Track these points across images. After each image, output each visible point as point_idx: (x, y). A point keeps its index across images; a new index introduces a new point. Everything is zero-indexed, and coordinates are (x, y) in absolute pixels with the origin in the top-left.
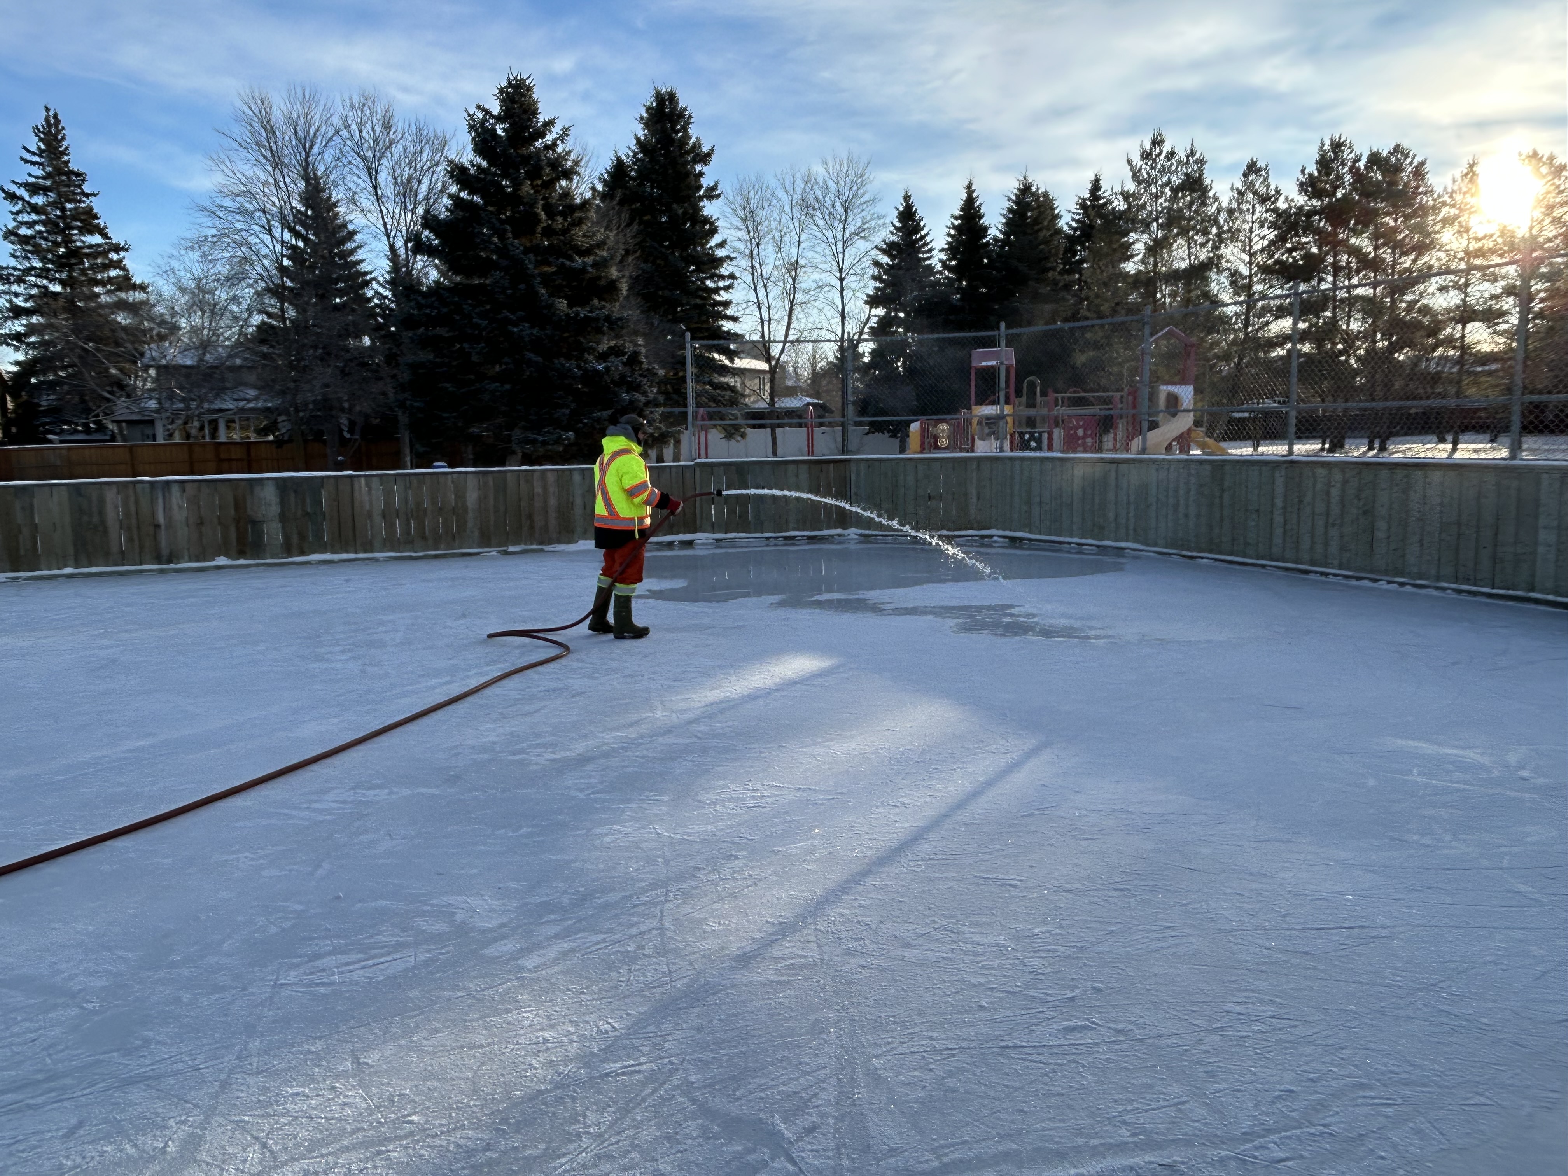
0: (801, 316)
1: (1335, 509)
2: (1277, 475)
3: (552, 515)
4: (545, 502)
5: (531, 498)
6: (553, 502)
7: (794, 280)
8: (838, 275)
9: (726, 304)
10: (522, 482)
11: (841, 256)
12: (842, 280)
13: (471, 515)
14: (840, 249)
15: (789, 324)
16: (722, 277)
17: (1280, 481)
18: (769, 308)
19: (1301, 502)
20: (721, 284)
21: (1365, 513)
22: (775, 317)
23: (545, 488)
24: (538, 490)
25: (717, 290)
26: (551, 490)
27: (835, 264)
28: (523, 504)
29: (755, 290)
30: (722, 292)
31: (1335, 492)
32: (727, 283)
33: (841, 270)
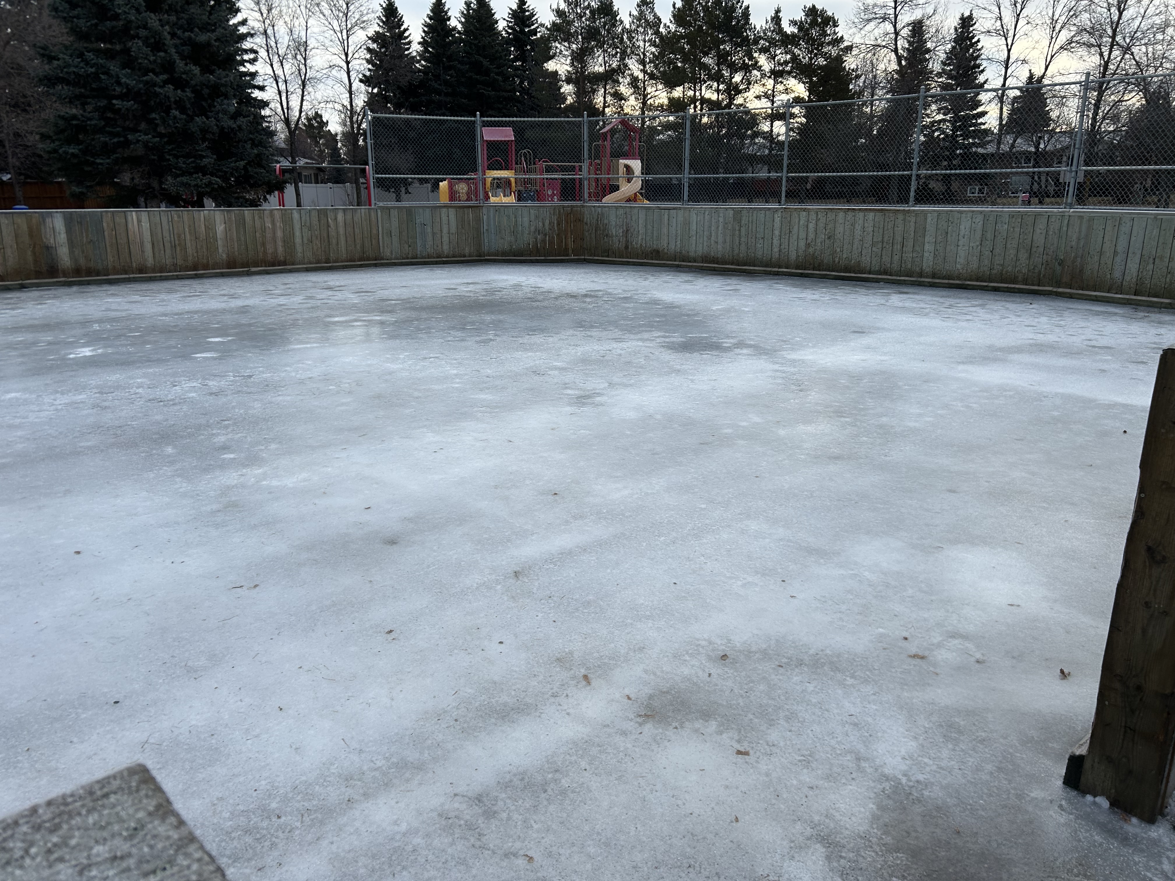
0: (310, 89)
1: (811, 236)
2: (776, 216)
3: (280, 244)
4: (274, 233)
5: (264, 229)
6: (279, 234)
7: (305, 59)
8: (344, 57)
9: (254, 75)
10: (256, 218)
11: (346, 42)
12: (348, 63)
13: (220, 242)
14: (345, 37)
15: (303, 96)
16: (246, 51)
17: (777, 220)
18: (286, 81)
19: (790, 232)
20: (246, 57)
21: (829, 238)
22: (291, 89)
23: (273, 223)
24: (269, 225)
25: (242, 63)
26: (278, 224)
27: (341, 49)
28: (258, 235)
29: (272, 65)
30: (247, 65)
31: (811, 226)
32: (252, 56)
33: (346, 55)
